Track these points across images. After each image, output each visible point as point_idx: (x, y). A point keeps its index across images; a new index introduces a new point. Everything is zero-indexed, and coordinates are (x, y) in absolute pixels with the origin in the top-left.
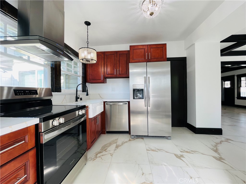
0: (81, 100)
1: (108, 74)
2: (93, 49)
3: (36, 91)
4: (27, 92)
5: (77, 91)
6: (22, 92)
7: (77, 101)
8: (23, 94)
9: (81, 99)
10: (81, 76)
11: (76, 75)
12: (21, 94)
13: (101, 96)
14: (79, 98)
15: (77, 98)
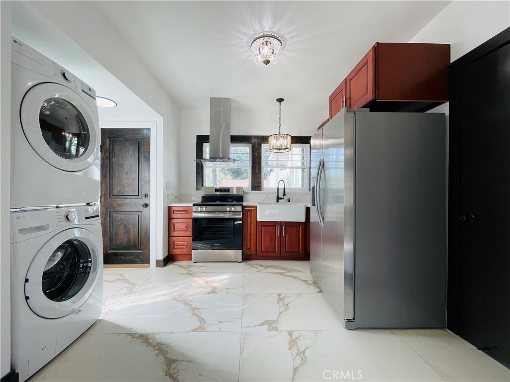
3: (229, 189)
4: (222, 190)
15: (278, 199)
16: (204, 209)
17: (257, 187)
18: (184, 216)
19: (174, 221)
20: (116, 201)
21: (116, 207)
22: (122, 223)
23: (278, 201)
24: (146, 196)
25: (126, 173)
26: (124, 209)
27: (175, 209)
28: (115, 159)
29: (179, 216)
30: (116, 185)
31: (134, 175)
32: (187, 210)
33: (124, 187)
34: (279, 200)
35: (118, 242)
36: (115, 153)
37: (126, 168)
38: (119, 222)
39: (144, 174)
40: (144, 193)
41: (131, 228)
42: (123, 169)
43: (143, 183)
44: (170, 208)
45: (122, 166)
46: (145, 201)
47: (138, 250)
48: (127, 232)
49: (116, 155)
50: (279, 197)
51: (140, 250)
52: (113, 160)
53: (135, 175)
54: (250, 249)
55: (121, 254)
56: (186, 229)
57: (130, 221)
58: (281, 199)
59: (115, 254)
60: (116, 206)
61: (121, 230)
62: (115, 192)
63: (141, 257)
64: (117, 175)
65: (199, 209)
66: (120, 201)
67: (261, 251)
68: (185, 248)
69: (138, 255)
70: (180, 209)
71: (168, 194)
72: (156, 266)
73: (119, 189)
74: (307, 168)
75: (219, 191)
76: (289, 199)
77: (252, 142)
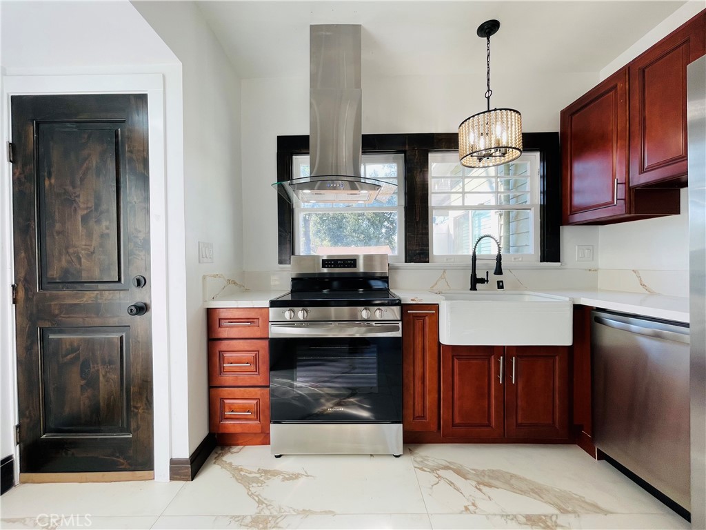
0: (498, 288)
2: (501, 110)
7: (476, 290)
9: (500, 285)
10: (534, 206)
13: (646, 283)
15: (475, 281)
16: (300, 314)
17: (420, 254)
18: (247, 333)
19: (224, 345)
20: (57, 297)
21: (56, 316)
22: (77, 358)
23: (473, 288)
24: (141, 282)
25: (85, 219)
26: (78, 320)
27: (223, 315)
28: (53, 181)
29: (233, 333)
30: (56, 253)
31: (105, 224)
32: (254, 319)
33: (79, 259)
34: (478, 286)
35: (67, 410)
36: (50, 166)
37: (82, 206)
38: (66, 355)
39: (130, 223)
40: (135, 274)
41: (102, 373)
42: (75, 210)
43: (131, 246)
44: (210, 313)
45: (69, 201)
46: (138, 296)
47: (122, 431)
48: (91, 382)
49: (54, 170)
50: (478, 276)
51: (128, 431)
52: (47, 183)
53: (108, 224)
54: (424, 417)
55: (74, 444)
56: (253, 368)
57: (98, 353)
58: (482, 281)
59: (59, 446)
60: (57, 312)
61: (75, 380)
62: (54, 273)
63: (131, 453)
64: (58, 226)
65: (287, 314)
66: (68, 297)
67: (453, 425)
68: (253, 417)
69: (121, 447)
70: (237, 314)
71: (204, 277)
72: (172, 479)
73: (64, 263)
74: (533, 209)
75: (331, 264)
76: (502, 282)
77: (407, 149)
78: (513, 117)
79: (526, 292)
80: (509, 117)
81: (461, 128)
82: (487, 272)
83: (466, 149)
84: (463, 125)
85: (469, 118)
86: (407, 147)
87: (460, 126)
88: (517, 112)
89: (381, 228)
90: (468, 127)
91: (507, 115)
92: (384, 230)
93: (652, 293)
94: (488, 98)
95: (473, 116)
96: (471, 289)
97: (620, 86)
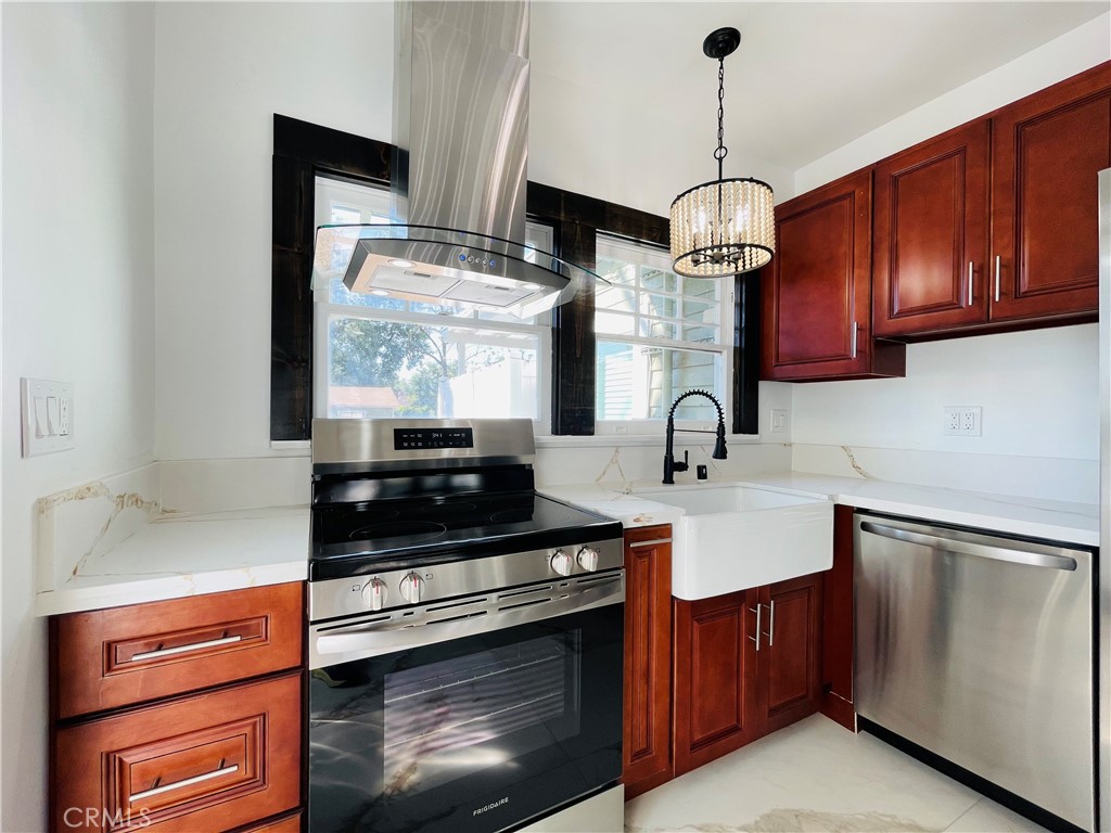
0: (699, 478)
1: (902, 313)
2: (742, 180)
3: (468, 432)
4: (435, 435)
5: (673, 430)
6: (420, 436)
7: (673, 482)
8: (420, 444)
9: (702, 473)
10: (726, 347)
11: (705, 345)
12: (413, 444)
13: (858, 464)
14: (683, 467)
15: (671, 469)
23: (669, 479)
34: (676, 475)
50: (675, 460)
54: (648, 750)
58: (680, 467)
74: (725, 352)
75: (416, 440)
76: (705, 467)
77: (562, 219)
78: (762, 195)
79: (741, 484)
80: (756, 194)
81: (675, 206)
82: (686, 452)
83: (684, 243)
84: (680, 202)
85: (690, 191)
86: (563, 215)
87: (674, 203)
88: (769, 187)
89: (375, 355)
90: (689, 206)
91: (753, 191)
92: (379, 360)
93: (867, 478)
94: (720, 160)
95: (697, 188)
96: (664, 482)
97: (859, 193)
